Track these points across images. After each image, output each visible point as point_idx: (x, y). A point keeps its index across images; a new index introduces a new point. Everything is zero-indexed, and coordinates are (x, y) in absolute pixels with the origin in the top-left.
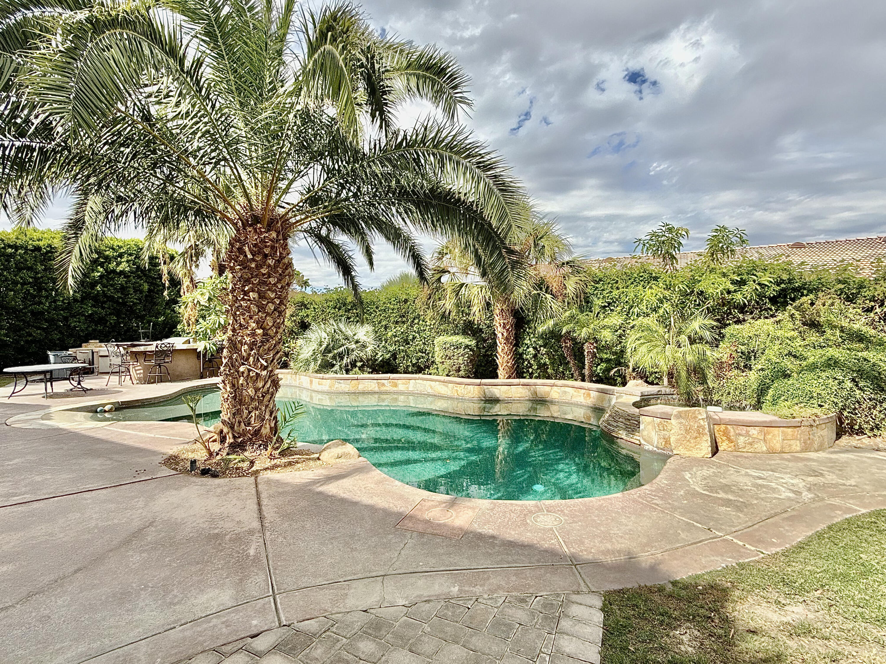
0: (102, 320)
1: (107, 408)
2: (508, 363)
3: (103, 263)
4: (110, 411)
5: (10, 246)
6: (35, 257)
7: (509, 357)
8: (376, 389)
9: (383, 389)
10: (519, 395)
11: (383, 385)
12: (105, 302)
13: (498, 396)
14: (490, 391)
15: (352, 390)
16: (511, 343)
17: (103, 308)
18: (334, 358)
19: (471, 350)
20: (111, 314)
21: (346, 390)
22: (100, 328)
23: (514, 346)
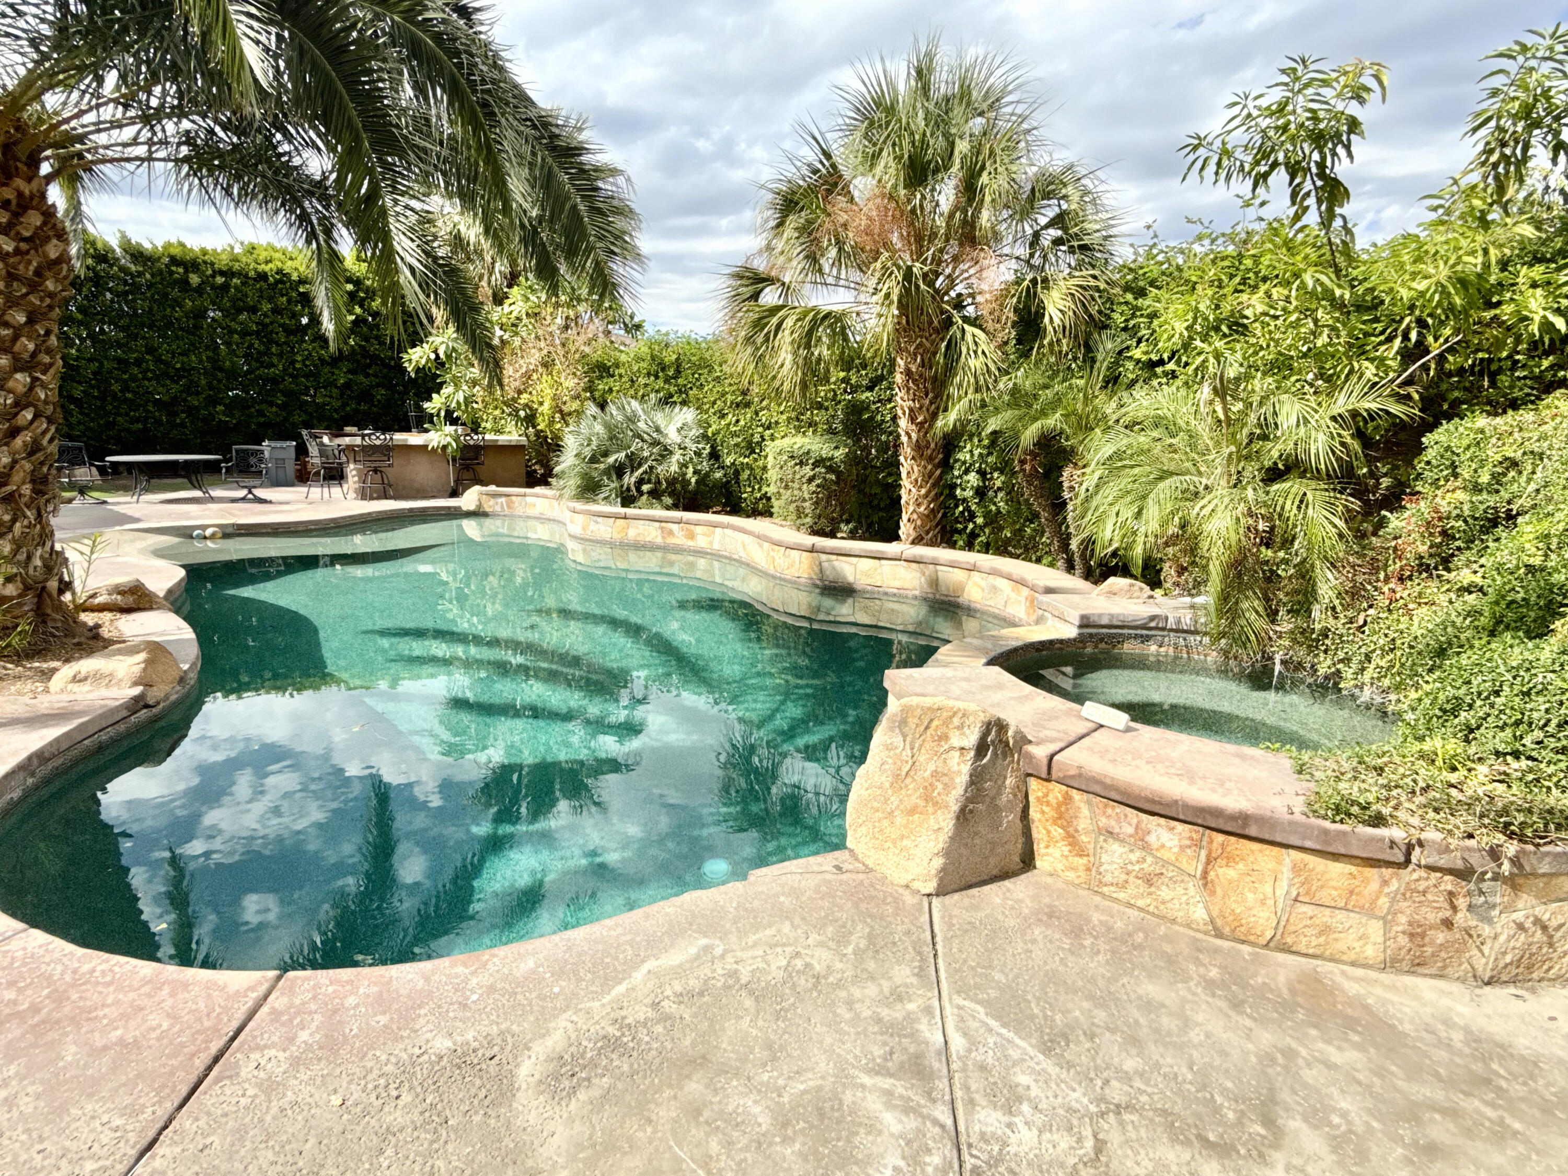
0: (366, 395)
1: (208, 532)
2: (919, 505)
3: (363, 299)
4: (213, 537)
5: (222, 273)
6: (261, 290)
7: (923, 491)
8: (659, 540)
9: (672, 541)
10: (897, 584)
11: (671, 533)
12: (369, 366)
13: (851, 579)
14: (834, 568)
15: (617, 537)
16: (930, 459)
17: (367, 376)
18: (607, 472)
19: (830, 469)
20: (378, 385)
21: (607, 536)
22: (363, 407)
23: (936, 467)
